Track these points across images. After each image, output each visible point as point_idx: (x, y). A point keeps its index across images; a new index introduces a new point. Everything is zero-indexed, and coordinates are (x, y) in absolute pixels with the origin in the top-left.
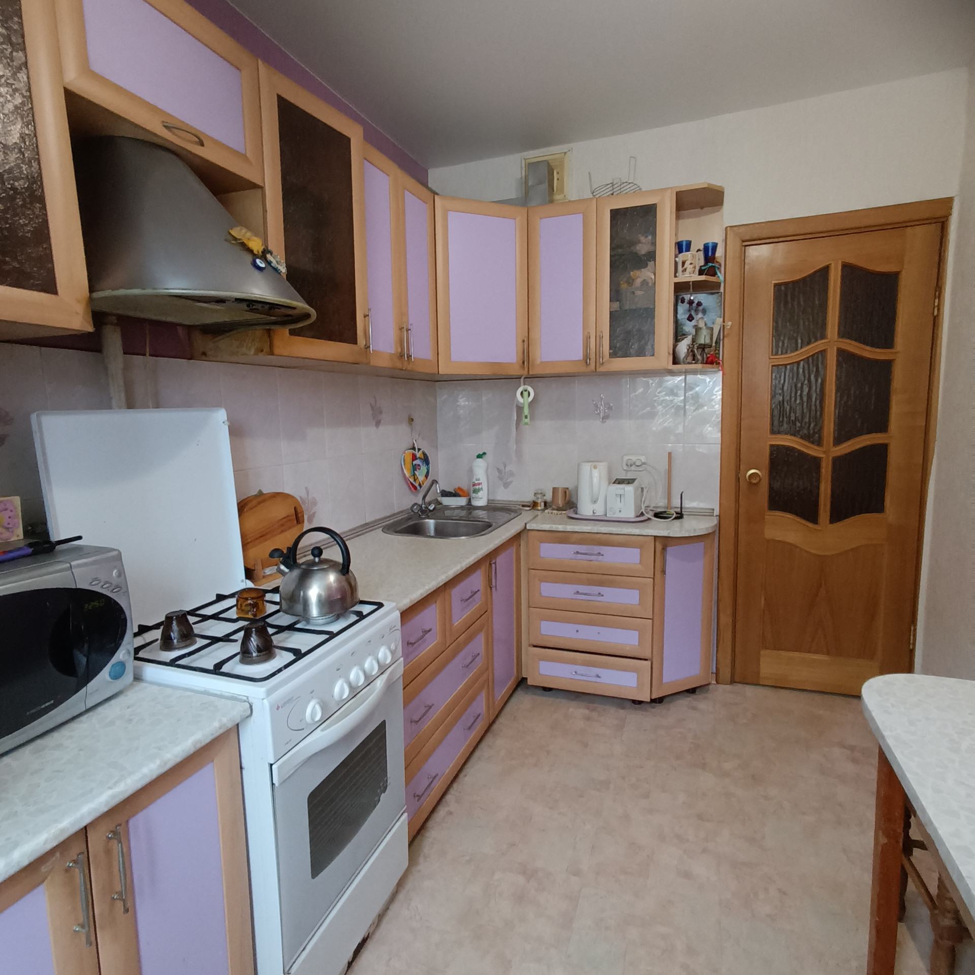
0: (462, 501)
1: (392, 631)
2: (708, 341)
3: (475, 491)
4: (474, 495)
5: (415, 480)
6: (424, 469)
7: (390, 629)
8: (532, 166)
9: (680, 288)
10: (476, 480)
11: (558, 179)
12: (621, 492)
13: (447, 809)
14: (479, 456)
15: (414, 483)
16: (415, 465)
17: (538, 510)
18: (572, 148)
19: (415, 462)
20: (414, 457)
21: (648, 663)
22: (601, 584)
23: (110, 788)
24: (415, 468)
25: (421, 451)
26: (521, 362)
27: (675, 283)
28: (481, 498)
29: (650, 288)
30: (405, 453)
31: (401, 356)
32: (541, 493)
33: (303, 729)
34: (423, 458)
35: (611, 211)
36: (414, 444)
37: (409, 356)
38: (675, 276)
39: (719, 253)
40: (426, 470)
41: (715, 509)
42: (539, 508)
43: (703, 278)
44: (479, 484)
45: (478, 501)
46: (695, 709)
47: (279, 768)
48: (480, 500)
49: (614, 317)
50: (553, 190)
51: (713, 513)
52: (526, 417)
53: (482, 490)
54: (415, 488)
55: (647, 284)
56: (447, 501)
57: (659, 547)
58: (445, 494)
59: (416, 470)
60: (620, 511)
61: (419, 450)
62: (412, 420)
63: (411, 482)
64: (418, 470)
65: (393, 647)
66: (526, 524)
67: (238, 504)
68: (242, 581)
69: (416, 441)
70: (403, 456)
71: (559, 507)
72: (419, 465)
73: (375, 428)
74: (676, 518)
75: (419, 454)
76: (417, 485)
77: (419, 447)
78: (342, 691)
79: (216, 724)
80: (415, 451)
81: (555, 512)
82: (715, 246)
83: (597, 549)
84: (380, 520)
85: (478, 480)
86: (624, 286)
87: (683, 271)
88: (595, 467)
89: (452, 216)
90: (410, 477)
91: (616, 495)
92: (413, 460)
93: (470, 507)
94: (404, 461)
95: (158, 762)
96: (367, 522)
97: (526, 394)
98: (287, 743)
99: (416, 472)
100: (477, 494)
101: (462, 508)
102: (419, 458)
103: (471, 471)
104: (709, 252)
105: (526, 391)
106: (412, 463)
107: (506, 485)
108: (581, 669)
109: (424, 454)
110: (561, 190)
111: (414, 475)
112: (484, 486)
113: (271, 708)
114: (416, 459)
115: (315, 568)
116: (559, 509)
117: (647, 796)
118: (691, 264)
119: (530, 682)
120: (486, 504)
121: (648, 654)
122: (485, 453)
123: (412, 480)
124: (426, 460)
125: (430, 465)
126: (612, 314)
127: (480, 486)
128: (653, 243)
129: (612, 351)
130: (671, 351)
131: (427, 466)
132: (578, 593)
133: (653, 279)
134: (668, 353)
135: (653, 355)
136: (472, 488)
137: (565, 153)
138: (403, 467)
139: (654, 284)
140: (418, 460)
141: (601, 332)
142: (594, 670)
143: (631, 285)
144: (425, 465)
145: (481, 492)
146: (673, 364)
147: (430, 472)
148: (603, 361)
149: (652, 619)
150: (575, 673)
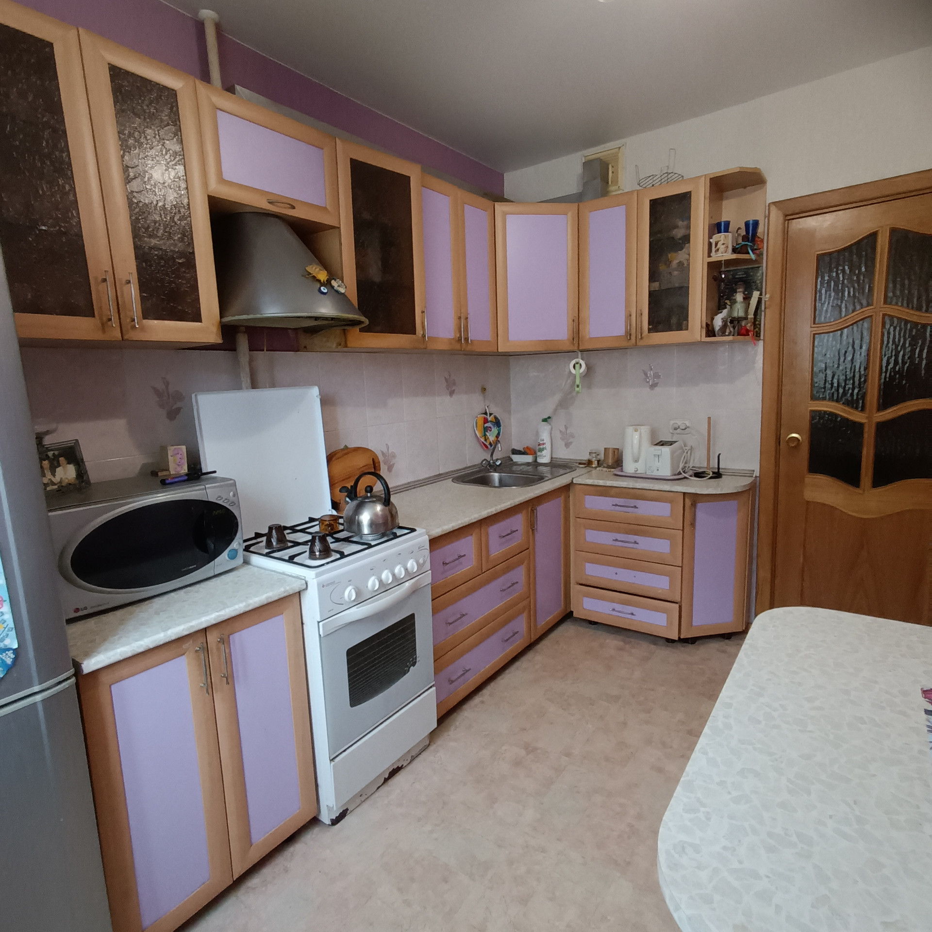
0: (529, 459)
1: (421, 549)
2: (741, 314)
3: (541, 450)
4: (539, 454)
5: (485, 440)
6: (495, 431)
7: (419, 548)
8: (587, 165)
9: (714, 267)
10: (541, 441)
11: (613, 172)
12: (659, 453)
13: (481, 699)
14: (545, 420)
15: (485, 442)
16: (487, 427)
17: (592, 467)
18: (626, 143)
19: (486, 425)
20: (486, 421)
21: (677, 606)
22: (636, 533)
23: (217, 612)
24: (486, 429)
25: (492, 416)
26: (571, 339)
27: (708, 263)
28: (545, 456)
29: (684, 268)
30: (477, 417)
31: (460, 340)
32: (595, 453)
33: (343, 604)
34: (494, 421)
35: (651, 201)
36: (486, 410)
37: (467, 339)
38: (709, 256)
39: (760, 230)
40: (497, 432)
41: (755, 471)
42: (594, 466)
43: (734, 256)
44: (544, 444)
45: (542, 458)
46: (724, 652)
47: (323, 625)
48: (544, 458)
49: (653, 296)
50: (608, 183)
51: (753, 474)
52: (578, 386)
53: (546, 449)
54: (487, 447)
55: (683, 264)
56: (517, 458)
57: (688, 502)
58: (515, 452)
59: (487, 432)
60: (658, 470)
61: (491, 414)
62: (485, 389)
63: (483, 442)
64: (489, 431)
65: (421, 561)
66: (573, 478)
67: (327, 457)
68: (330, 510)
69: (488, 407)
70: (475, 421)
71: (608, 465)
72: (490, 427)
73: (449, 397)
74: (711, 478)
75: (489, 419)
76: (487, 444)
77: (490, 412)
78: (374, 585)
79: (282, 589)
80: (487, 415)
81: (605, 469)
82: (756, 224)
83: (633, 502)
84: (452, 471)
85: (543, 440)
86: (662, 268)
87: (715, 252)
88: (636, 430)
89: (510, 219)
90: (481, 437)
91: (654, 455)
92: (485, 423)
93: (536, 464)
94: (476, 423)
95: (244, 604)
96: (440, 473)
97: (577, 366)
98: (330, 611)
99: (487, 433)
100: (542, 452)
101: (528, 464)
102: (491, 421)
103: (537, 434)
104: (752, 228)
105: (577, 363)
106: (484, 426)
107: (567, 445)
108: (618, 607)
109: (496, 418)
110: (615, 181)
111: (485, 435)
112: (548, 446)
113: (318, 585)
114: (488, 422)
115: (366, 500)
116: (609, 467)
117: (649, 711)
118: (723, 244)
119: (575, 615)
120: (550, 461)
121: (678, 599)
122: (550, 417)
123: (483, 440)
124: (497, 423)
125: (501, 427)
126: (651, 294)
127: (544, 446)
128: (688, 227)
129: (651, 327)
130: (704, 325)
131: (498, 428)
132: (616, 540)
133: (688, 260)
134: (702, 327)
135: (687, 329)
136: (538, 448)
137: (620, 148)
138: (475, 429)
139: (689, 265)
140: (489, 423)
141: (641, 310)
142: (630, 609)
143: (669, 266)
144: (496, 427)
145: (545, 451)
146: (706, 337)
147: (501, 434)
148: (643, 336)
149: (682, 567)
150: (614, 610)
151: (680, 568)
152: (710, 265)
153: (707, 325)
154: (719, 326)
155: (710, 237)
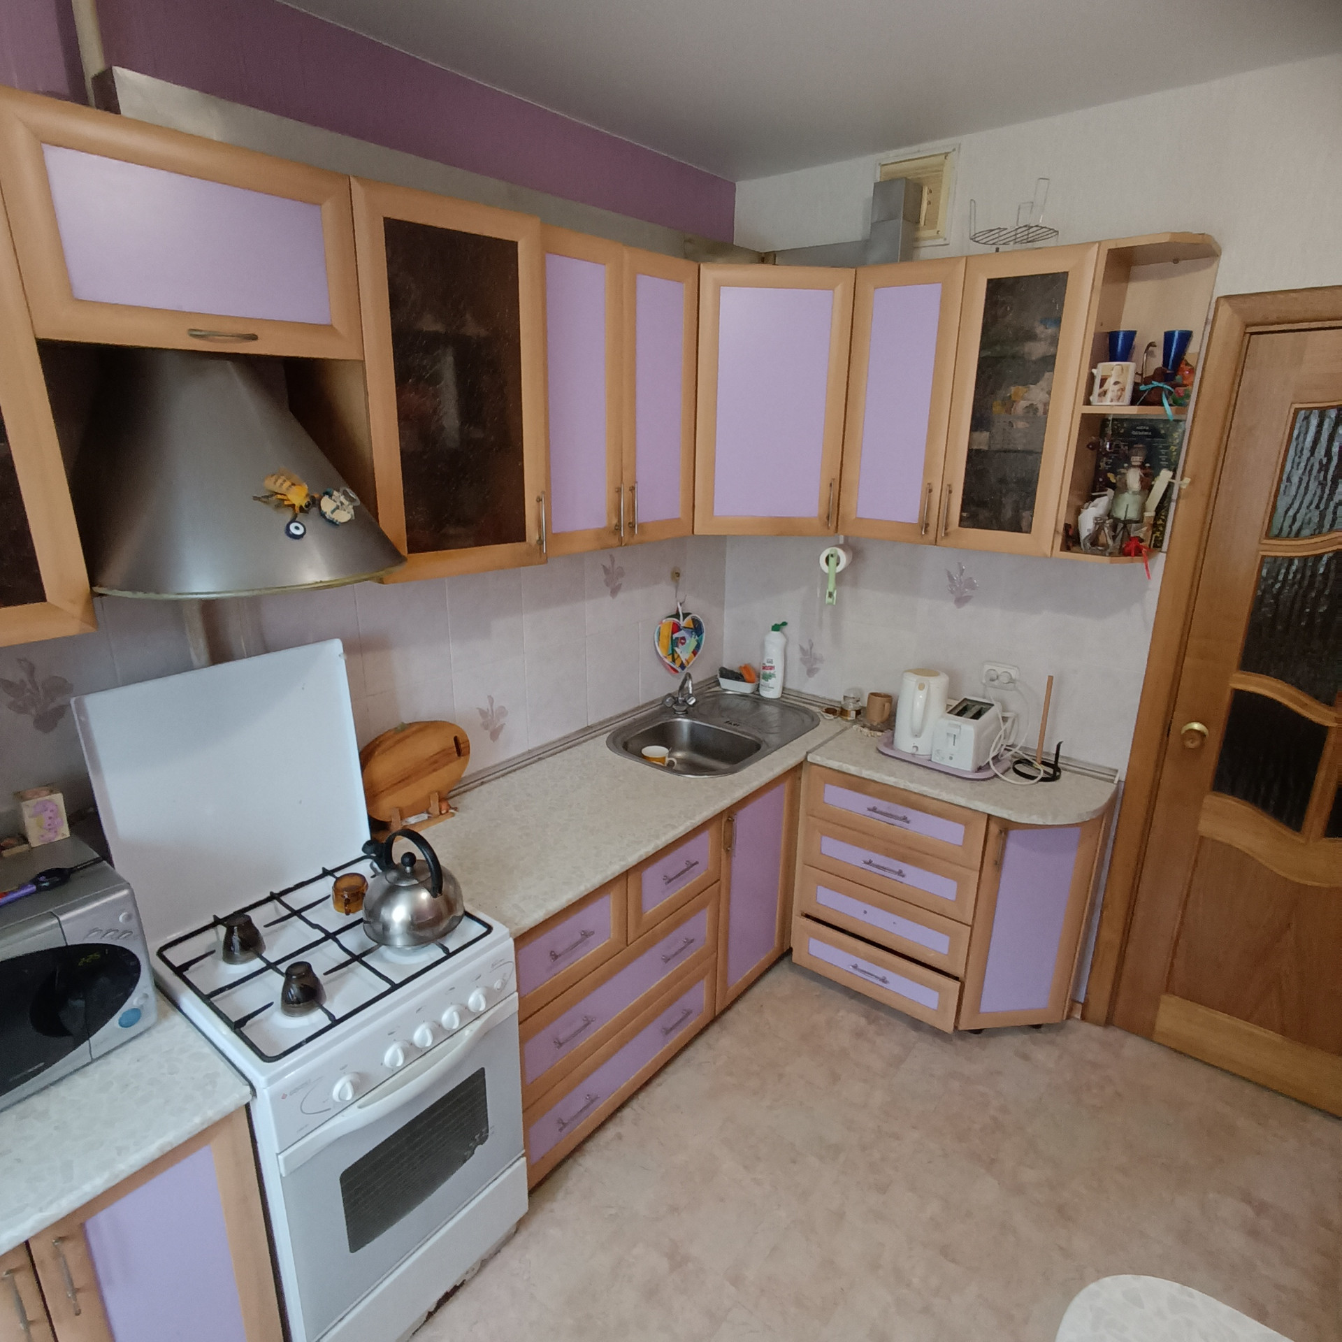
0: (746, 688)
1: (498, 965)
3: (767, 677)
4: (762, 681)
5: (674, 661)
6: (691, 642)
7: (493, 965)
8: (882, 188)
9: (1093, 425)
10: (768, 662)
11: (929, 203)
12: (956, 731)
14: (776, 628)
15: (672, 665)
16: (677, 638)
17: (847, 720)
18: (960, 145)
19: (676, 635)
20: (676, 628)
21: (958, 984)
24: (675, 643)
25: (689, 618)
26: (823, 516)
27: (1083, 415)
28: (773, 688)
29: (1038, 417)
30: (661, 623)
31: (618, 528)
32: (854, 698)
33: (329, 1109)
34: (692, 626)
35: (989, 281)
36: (678, 609)
37: (632, 526)
38: (1087, 401)
40: (696, 643)
41: (1119, 771)
42: (849, 719)
43: (1134, 410)
44: (772, 668)
45: (769, 691)
47: (286, 1160)
48: (771, 690)
50: (918, 222)
51: (1115, 777)
52: (831, 595)
53: (775, 677)
54: (676, 671)
55: (1036, 410)
56: (726, 684)
57: (994, 829)
58: (726, 674)
59: (677, 646)
60: (951, 758)
62: (678, 574)
63: (668, 665)
64: (680, 645)
65: (497, 985)
66: (807, 753)
69: (681, 604)
70: (658, 628)
71: (872, 725)
72: (683, 638)
73: (610, 598)
74: (1043, 780)
75: (683, 623)
76: (676, 666)
77: (685, 612)
78: (395, 1059)
80: (679, 619)
81: (866, 730)
82: (1186, 337)
83: (901, 811)
84: (611, 719)
85: (771, 662)
86: (997, 408)
87: (1099, 395)
88: (921, 687)
89: (728, 295)
90: (666, 657)
91: (948, 734)
92: (673, 632)
93: (757, 699)
94: (659, 635)
96: (590, 725)
97: (832, 560)
98: (306, 1126)
99: (676, 649)
100: (767, 681)
101: (744, 696)
102: (685, 627)
103: (762, 646)
104: (1176, 344)
105: (834, 556)
106: (672, 637)
107: (811, 672)
108: (863, 965)
109: (695, 621)
110: (932, 222)
111: (673, 652)
112: (778, 672)
113: (275, 1097)
114: (680, 630)
116: (872, 728)
117: (883, 1189)
118: (1116, 383)
119: (795, 956)
120: (780, 696)
121: (959, 972)
122: (784, 624)
123: (668, 661)
124: (697, 628)
125: (704, 635)
126: (971, 456)
127: (772, 671)
128: (1054, 341)
129: (965, 514)
130: (1061, 528)
131: (697, 638)
132: (870, 863)
133: (1046, 404)
134: (1056, 531)
135: (1029, 531)
136: (762, 672)
137: (946, 154)
138: (656, 643)
139: (1046, 412)
140: (682, 631)
141: (949, 486)
142: (881, 972)
143: (1009, 411)
144: (693, 636)
145: (773, 679)
146: (1061, 550)
147: (702, 646)
148: (948, 531)
149: (972, 927)
150: (855, 967)
151: (969, 928)
152: (1085, 417)
153: (1067, 527)
154: (1089, 530)
155: (1093, 365)
